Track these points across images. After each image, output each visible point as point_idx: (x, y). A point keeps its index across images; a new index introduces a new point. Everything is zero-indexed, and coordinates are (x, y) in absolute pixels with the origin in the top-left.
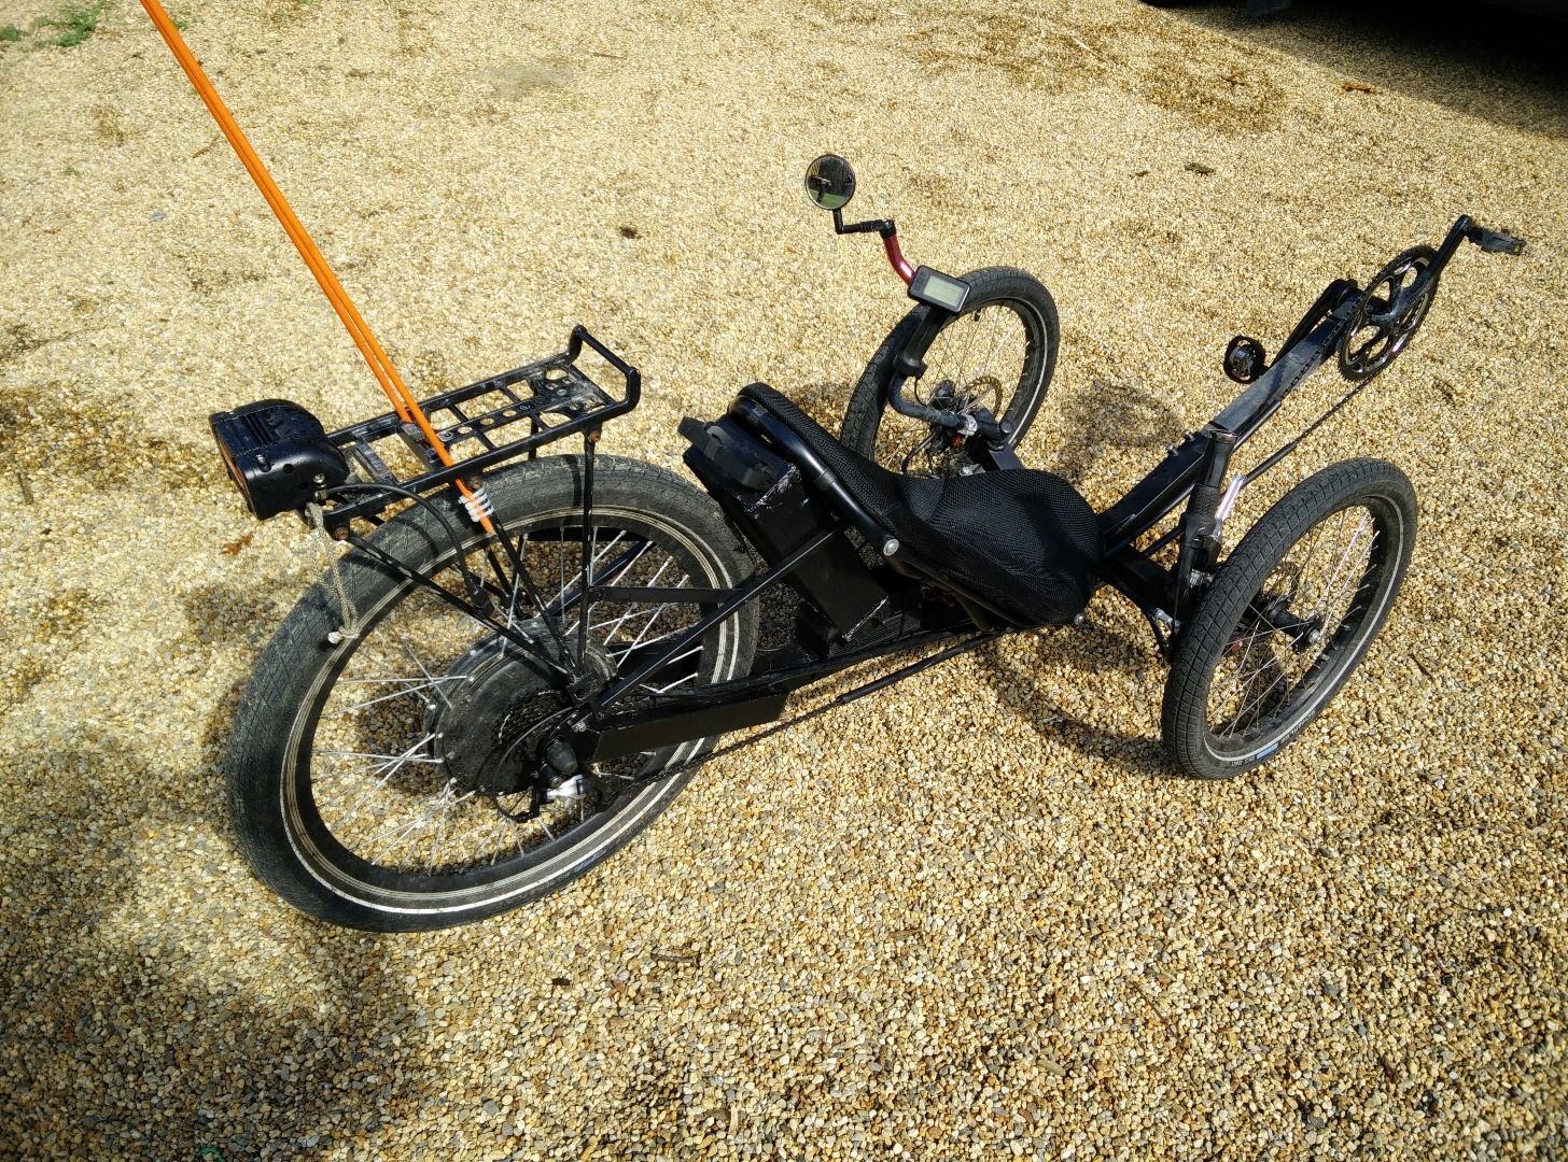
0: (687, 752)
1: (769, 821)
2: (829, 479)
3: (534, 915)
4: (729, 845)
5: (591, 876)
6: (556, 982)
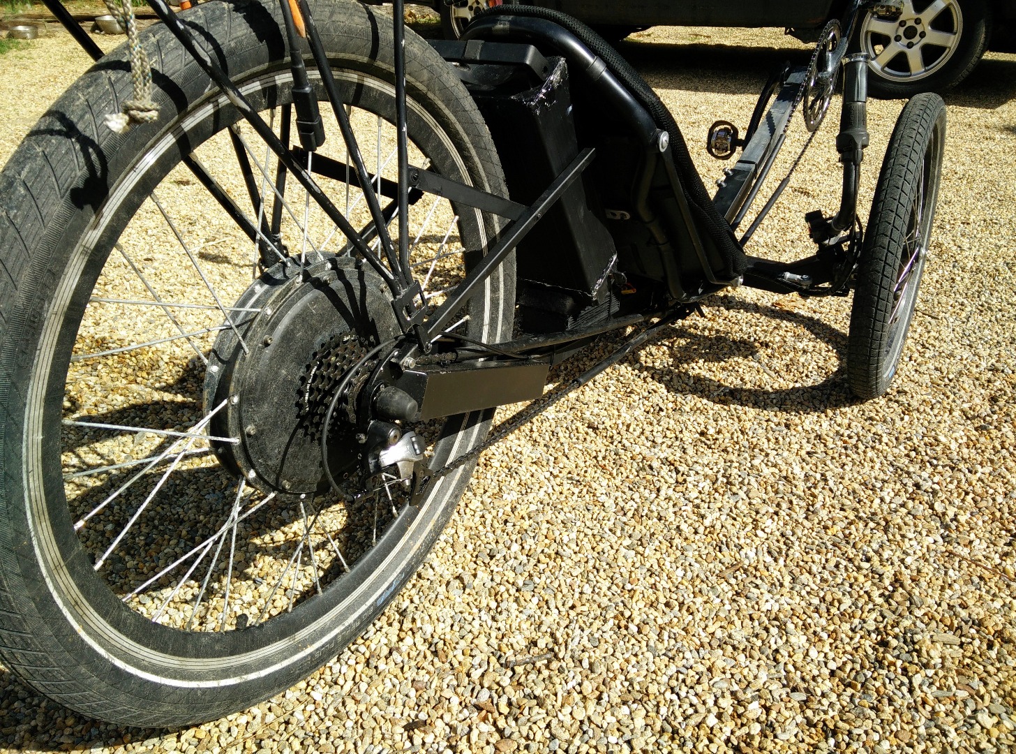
2: (599, 66)
4: (516, 547)
5: (391, 611)
6: (410, 727)
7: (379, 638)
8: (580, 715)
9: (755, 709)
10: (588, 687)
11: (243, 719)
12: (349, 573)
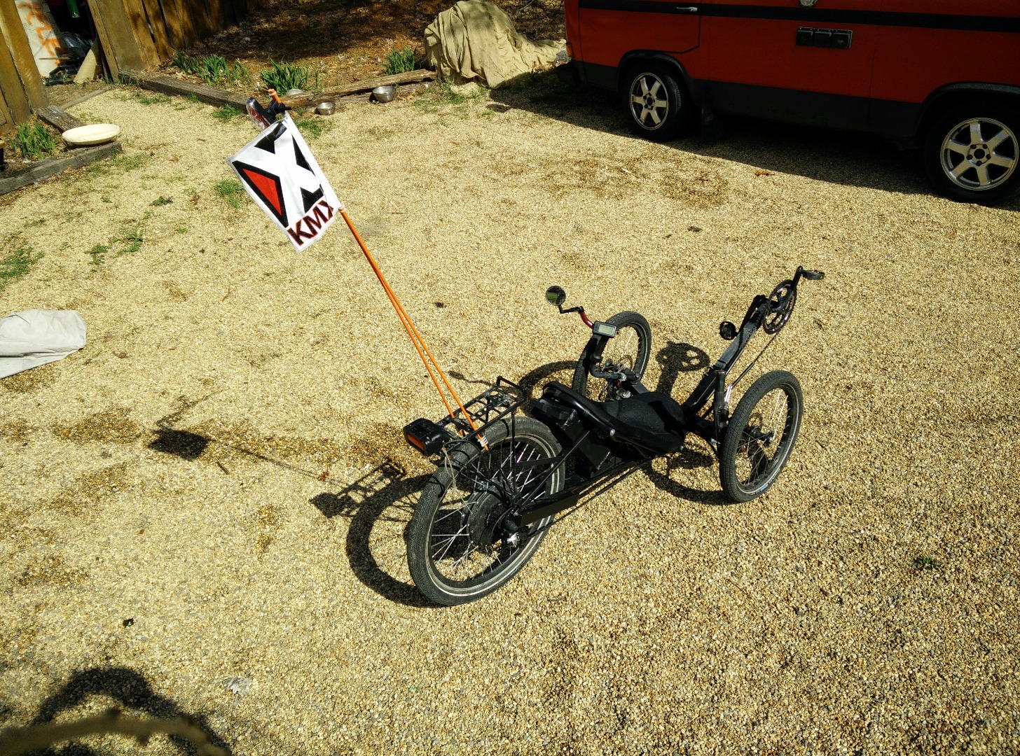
0: (544, 522)
1: (578, 546)
2: (588, 412)
3: (499, 594)
4: (564, 558)
5: (516, 577)
6: (515, 615)
7: (511, 585)
8: (568, 619)
9: (624, 624)
10: (573, 611)
11: (469, 605)
12: (501, 565)
